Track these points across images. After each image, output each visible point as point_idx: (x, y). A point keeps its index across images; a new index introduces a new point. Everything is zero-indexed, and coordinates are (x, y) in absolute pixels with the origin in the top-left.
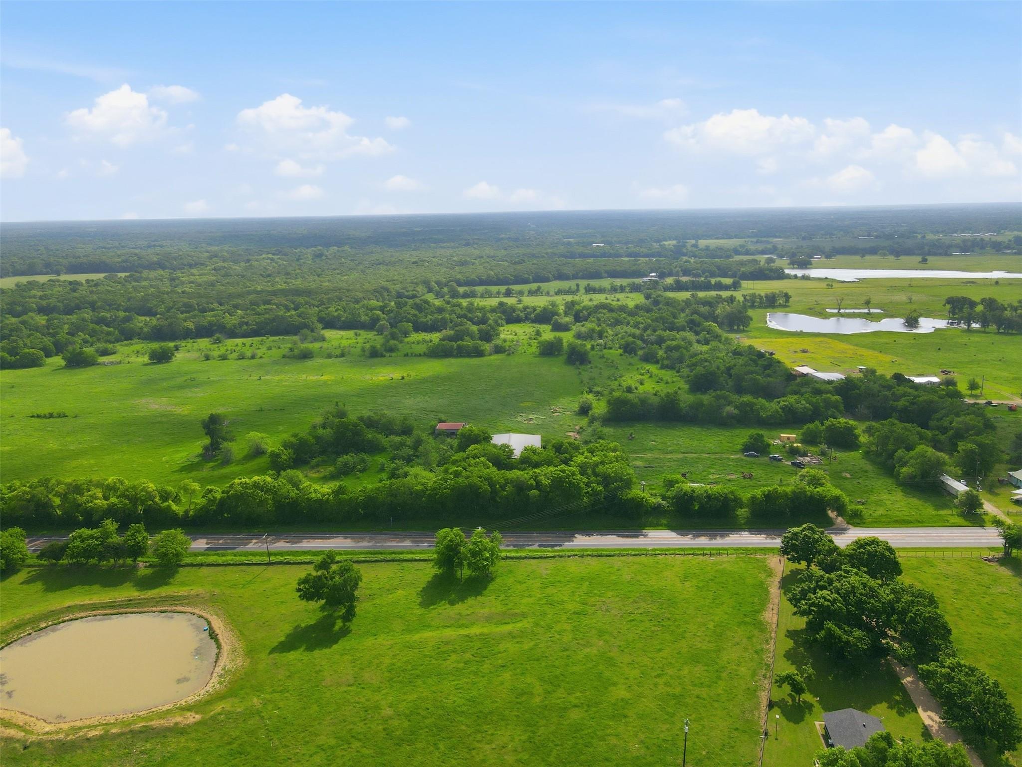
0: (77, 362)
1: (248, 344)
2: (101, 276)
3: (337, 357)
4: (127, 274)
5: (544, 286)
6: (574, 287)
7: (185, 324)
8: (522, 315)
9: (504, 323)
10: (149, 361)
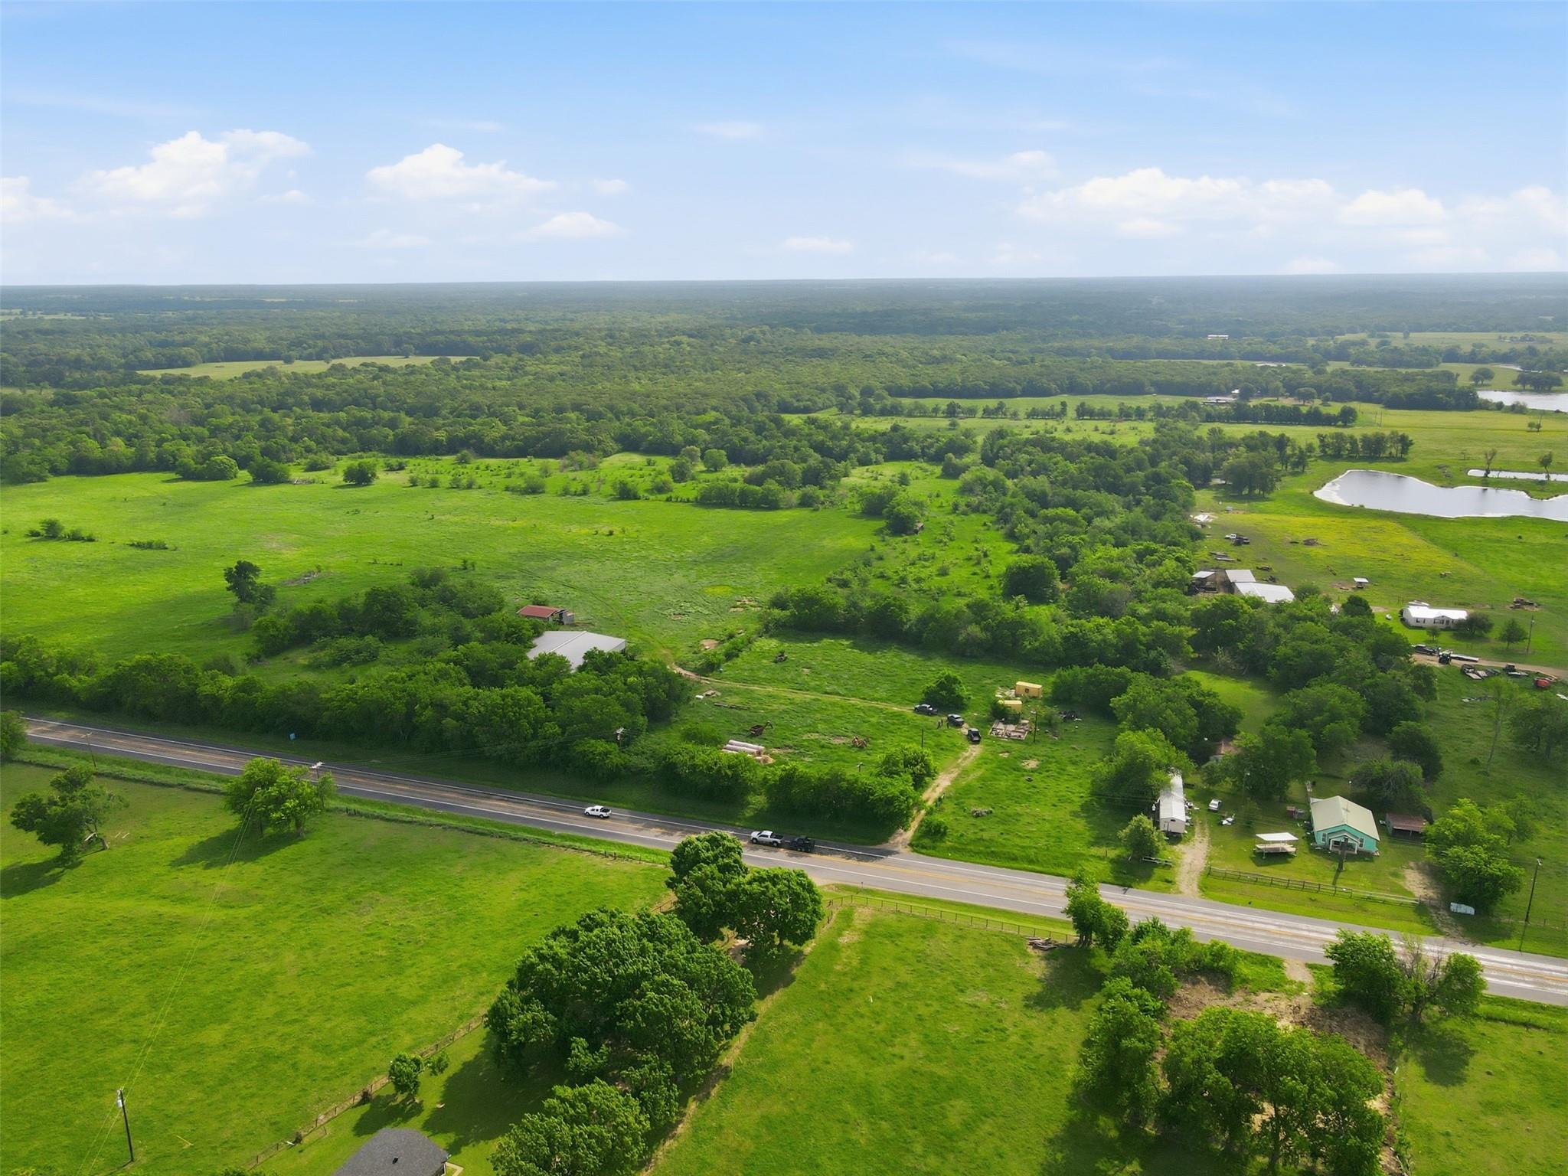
0: (265, 477)
1: (482, 467)
2: (427, 360)
3: (575, 494)
4: (464, 358)
5: (1010, 403)
6: (1058, 408)
7: (436, 434)
8: (917, 448)
9: (880, 458)
10: (344, 483)
